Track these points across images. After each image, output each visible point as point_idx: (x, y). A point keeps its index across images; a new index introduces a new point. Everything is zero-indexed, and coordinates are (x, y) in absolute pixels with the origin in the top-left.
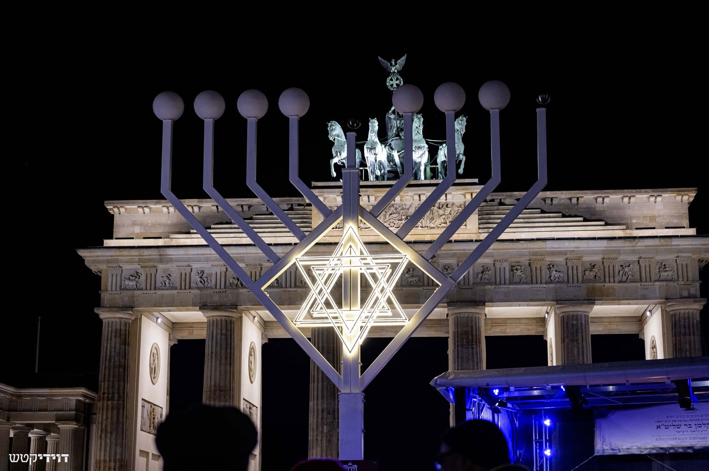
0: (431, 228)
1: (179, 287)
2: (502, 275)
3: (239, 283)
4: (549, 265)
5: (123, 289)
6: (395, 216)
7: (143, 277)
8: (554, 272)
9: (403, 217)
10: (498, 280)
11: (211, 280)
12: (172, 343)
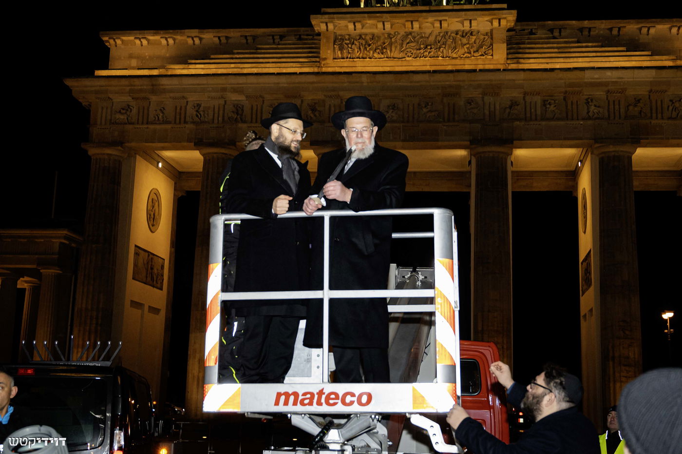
0: (453, 58)
1: (173, 121)
2: (533, 110)
3: (239, 116)
4: (587, 100)
5: (113, 123)
6: (412, 44)
7: (135, 111)
8: (593, 108)
9: (422, 46)
10: (528, 115)
11: (208, 114)
12: (180, 194)
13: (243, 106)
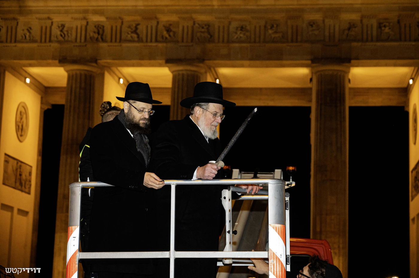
1: (39, 40)
2: (369, 32)
3: (99, 37)
7: (4, 30)
10: (365, 37)
11: (71, 34)
12: (46, 108)
13: (103, 27)
